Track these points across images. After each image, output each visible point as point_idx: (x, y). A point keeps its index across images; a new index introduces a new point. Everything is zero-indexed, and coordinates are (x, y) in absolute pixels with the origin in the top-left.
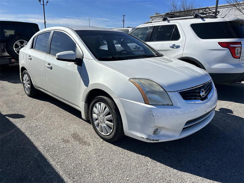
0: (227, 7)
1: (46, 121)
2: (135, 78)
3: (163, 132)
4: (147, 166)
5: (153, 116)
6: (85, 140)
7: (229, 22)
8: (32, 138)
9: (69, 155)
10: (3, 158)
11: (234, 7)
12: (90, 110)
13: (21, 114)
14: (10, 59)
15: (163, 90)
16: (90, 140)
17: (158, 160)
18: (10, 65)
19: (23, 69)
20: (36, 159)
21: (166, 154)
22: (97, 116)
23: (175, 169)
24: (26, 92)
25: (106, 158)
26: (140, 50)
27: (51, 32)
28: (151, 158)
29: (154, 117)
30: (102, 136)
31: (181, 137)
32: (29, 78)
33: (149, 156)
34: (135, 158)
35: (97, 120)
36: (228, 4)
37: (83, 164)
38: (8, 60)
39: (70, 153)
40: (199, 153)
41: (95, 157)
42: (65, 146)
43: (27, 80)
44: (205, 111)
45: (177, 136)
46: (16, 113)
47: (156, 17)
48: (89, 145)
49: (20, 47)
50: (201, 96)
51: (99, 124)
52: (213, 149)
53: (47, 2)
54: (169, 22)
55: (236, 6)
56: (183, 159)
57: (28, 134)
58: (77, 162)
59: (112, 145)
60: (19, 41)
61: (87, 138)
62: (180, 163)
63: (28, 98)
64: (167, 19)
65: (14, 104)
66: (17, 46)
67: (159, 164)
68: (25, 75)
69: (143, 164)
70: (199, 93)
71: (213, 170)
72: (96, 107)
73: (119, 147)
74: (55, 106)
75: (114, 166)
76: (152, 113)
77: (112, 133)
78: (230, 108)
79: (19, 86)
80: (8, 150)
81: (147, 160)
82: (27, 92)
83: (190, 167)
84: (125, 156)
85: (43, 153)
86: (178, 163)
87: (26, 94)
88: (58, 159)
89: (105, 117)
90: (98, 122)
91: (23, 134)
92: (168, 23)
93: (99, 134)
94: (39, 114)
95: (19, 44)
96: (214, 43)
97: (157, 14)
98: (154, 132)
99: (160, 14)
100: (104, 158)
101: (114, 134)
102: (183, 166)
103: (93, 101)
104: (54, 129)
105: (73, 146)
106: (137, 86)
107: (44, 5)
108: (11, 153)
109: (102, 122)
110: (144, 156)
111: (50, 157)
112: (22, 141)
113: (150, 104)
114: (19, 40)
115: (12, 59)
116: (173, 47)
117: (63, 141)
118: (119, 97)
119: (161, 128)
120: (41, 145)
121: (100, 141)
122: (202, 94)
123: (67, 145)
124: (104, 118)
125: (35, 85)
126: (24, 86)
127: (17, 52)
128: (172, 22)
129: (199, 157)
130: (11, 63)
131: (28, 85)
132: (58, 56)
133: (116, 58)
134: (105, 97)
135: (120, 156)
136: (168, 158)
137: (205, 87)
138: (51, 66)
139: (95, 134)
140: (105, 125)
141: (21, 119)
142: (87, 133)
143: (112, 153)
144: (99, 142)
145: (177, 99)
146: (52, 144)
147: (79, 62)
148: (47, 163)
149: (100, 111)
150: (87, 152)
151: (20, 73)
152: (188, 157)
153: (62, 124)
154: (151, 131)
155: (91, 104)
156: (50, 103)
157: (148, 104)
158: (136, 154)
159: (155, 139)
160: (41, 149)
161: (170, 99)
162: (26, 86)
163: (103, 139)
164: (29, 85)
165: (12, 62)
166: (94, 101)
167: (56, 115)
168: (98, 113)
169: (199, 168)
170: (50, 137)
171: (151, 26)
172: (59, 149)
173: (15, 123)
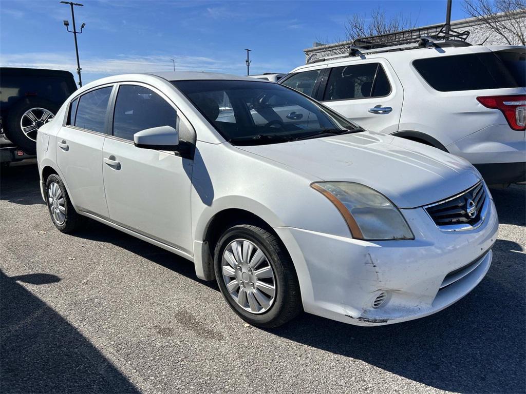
0: (470, 24)
1: (112, 287)
2: (324, 182)
3: (394, 301)
4: (364, 381)
5: (374, 266)
6: (209, 326)
7: (497, 52)
8: (86, 330)
9: (179, 364)
10: (25, 379)
11: (484, 25)
12: (216, 257)
13: (51, 273)
14: (12, 151)
15: (392, 205)
16: (219, 326)
17: (385, 366)
18: (12, 164)
19: (49, 171)
20: (103, 378)
21: (401, 350)
22: (234, 271)
23: (429, 386)
24: (54, 223)
25: (266, 368)
26: (302, 120)
27: (113, 86)
28: (369, 362)
29: (377, 269)
30: (247, 315)
31: (435, 310)
32: (63, 190)
33: (362, 357)
34: (332, 364)
35: (232, 279)
36: (473, 19)
37: (215, 384)
38: (8, 154)
39: (180, 359)
40: (474, 345)
41: (240, 365)
42: (166, 344)
43: (57, 195)
44: (482, 249)
45: (426, 309)
46: (40, 271)
47: (317, 51)
48: (221, 338)
49: (34, 123)
50: (468, 214)
51: (239, 288)
52: (501, 334)
53: (83, 27)
54: (365, 58)
55: (490, 21)
56: (441, 360)
57: (74, 319)
58: (201, 381)
59: (273, 336)
60: (33, 111)
61: (213, 322)
62: (437, 371)
63: (62, 236)
64: (358, 50)
65: (32, 251)
66: (27, 122)
67: (389, 375)
68: (53, 185)
69: (353, 378)
70: (464, 208)
71: (515, 383)
72: (231, 251)
73: (291, 339)
74: (126, 251)
75: (289, 385)
76: (371, 259)
77: (274, 308)
78: (512, 238)
79: (37, 210)
80: (33, 360)
81: (361, 367)
82: (58, 222)
83: (462, 378)
84: (308, 359)
85: (116, 363)
86: (433, 371)
87: (57, 226)
88: (156, 377)
89: (255, 272)
90: (238, 284)
91: (62, 320)
92: (363, 59)
93: (240, 311)
94: (92, 272)
95: (32, 117)
96: (467, 98)
97: (318, 44)
98: (375, 301)
99: (324, 45)
100: (262, 367)
101: (278, 310)
102: (446, 377)
103: (223, 237)
104: (132, 304)
105: (183, 341)
106: (331, 199)
107: (75, 33)
108: (42, 366)
109: (248, 284)
110: (353, 359)
111: (135, 371)
112: (64, 335)
113: (365, 238)
114: (31, 109)
115: (19, 149)
116: (376, 110)
117: (159, 333)
118: (289, 225)
119: (391, 292)
120: (109, 343)
121: (243, 326)
122: (471, 210)
123: (171, 341)
124: (252, 274)
125: (77, 206)
126: (50, 208)
127: (27, 134)
128: (371, 58)
129: (476, 353)
130: (15, 159)
131: (61, 207)
132: (140, 138)
133: (269, 137)
134: (253, 226)
135: (297, 360)
136: (407, 360)
137: (474, 195)
138: (117, 162)
139: (228, 311)
140: (255, 291)
141: (52, 284)
142: (211, 310)
143: (276, 354)
144: (241, 330)
145: (423, 224)
146: (135, 340)
147: (187, 150)
148: (130, 388)
149: (242, 260)
150: (220, 355)
151: (40, 180)
152: (451, 355)
153: (149, 292)
154: (368, 301)
155: (218, 244)
156: (114, 246)
157: (361, 238)
158: (332, 354)
159: (378, 318)
160: (110, 353)
161: (407, 226)
162: (55, 210)
163: (248, 323)
164: (63, 205)
165: (17, 157)
166: (225, 236)
167: (133, 273)
168: (237, 263)
169: (483, 379)
170: (127, 324)
171: (325, 67)
172: (153, 350)
173: (40, 296)
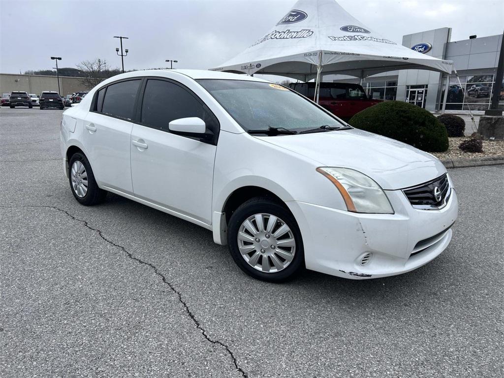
138: (145, 144)
